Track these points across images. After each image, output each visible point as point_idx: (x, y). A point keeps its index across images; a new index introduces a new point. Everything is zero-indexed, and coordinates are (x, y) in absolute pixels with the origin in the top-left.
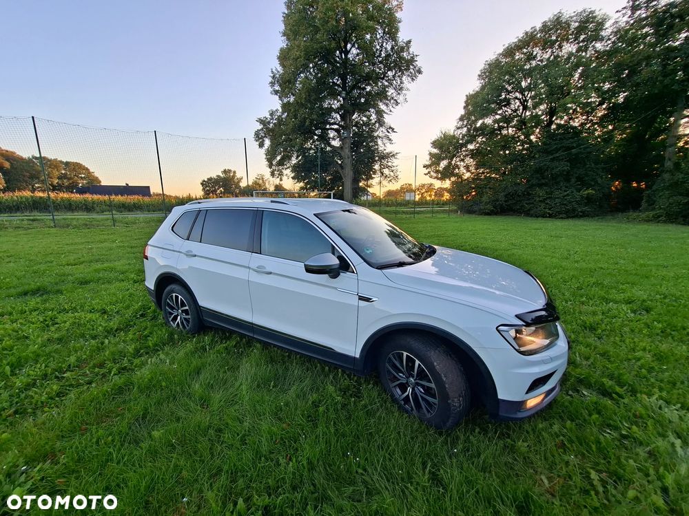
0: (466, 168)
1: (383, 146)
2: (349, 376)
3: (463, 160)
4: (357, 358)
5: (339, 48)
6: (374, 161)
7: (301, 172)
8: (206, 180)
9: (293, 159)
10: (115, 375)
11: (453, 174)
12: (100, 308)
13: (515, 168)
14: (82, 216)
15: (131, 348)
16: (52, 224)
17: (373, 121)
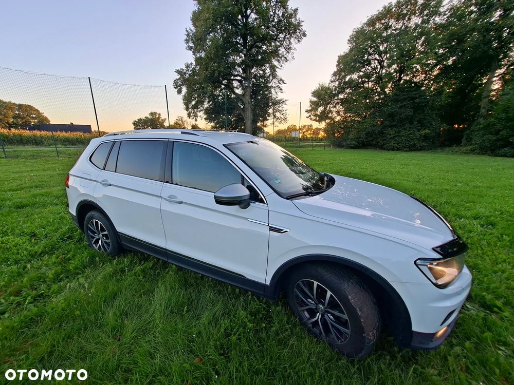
0: (337, 113)
1: (276, 95)
2: (258, 298)
3: (335, 107)
4: (267, 285)
5: (241, 12)
6: (268, 106)
7: (212, 114)
8: (137, 120)
9: (205, 103)
10: (29, 303)
11: (327, 118)
12: (29, 231)
13: (373, 113)
14: (30, 148)
15: (50, 274)
16: (4, 156)
17: (268, 74)
